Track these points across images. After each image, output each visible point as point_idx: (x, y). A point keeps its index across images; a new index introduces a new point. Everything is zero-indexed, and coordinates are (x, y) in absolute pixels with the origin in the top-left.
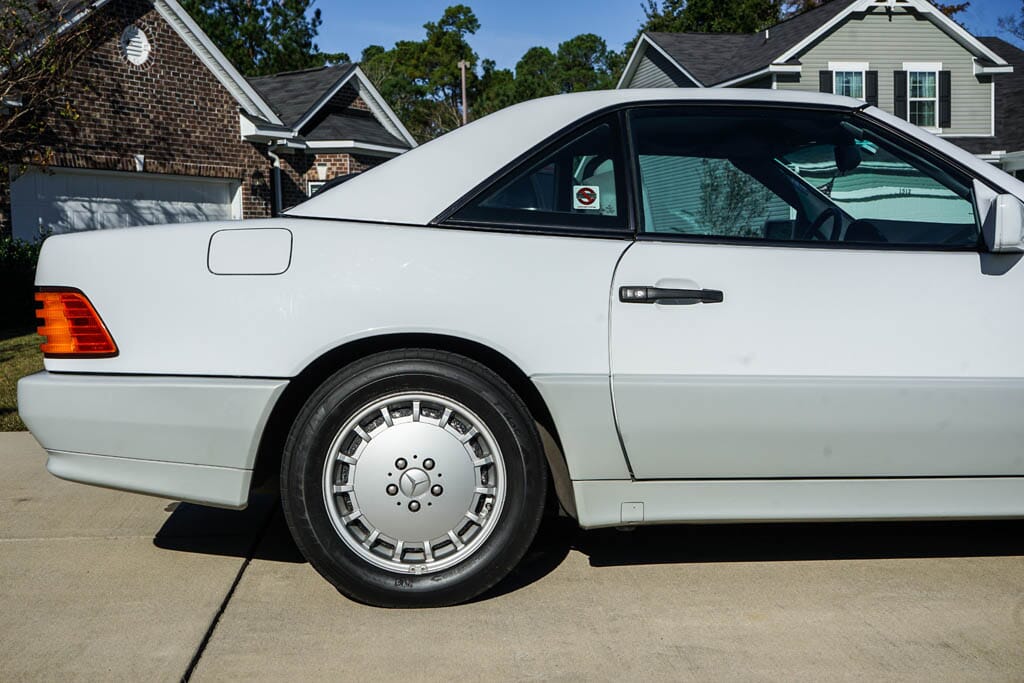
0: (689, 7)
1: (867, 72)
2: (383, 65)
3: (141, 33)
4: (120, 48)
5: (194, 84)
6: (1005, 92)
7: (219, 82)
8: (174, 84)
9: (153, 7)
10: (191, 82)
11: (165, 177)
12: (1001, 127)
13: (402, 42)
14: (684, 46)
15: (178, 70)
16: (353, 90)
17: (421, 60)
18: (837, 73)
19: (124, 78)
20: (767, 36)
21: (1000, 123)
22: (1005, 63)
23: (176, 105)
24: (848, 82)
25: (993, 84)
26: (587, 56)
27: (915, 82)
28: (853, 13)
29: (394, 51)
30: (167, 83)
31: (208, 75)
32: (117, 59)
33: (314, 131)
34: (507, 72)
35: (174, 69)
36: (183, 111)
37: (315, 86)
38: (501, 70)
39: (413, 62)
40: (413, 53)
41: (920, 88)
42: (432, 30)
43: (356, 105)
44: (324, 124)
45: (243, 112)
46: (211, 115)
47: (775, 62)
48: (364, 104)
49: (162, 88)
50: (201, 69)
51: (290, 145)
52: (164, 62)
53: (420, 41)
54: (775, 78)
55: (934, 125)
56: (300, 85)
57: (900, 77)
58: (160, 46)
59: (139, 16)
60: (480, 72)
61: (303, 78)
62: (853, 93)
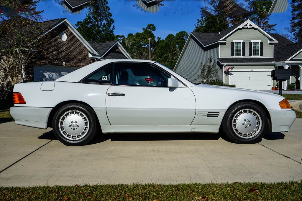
0: (206, 25)
1: (242, 42)
2: (132, 38)
3: (65, 34)
4: (60, 37)
5: (78, 46)
6: (277, 47)
7: (84, 45)
8: (73, 46)
9: (68, 28)
11: (70, 67)
12: (275, 56)
13: (137, 33)
14: (200, 36)
15: (74, 42)
16: (117, 46)
17: (142, 37)
18: (235, 43)
19: (61, 44)
20: (220, 34)
21: (275, 55)
22: (276, 40)
23: (73, 50)
24: (238, 45)
25: (273, 46)
26: (183, 36)
27: (254, 45)
28: (239, 28)
29: (135, 35)
30: (71, 45)
32: (59, 40)
33: (107, 56)
36: (75, 52)
37: (107, 46)
38: (162, 40)
39: (140, 38)
40: (140, 36)
41: (255, 46)
42: (144, 30)
43: (118, 50)
44: (110, 54)
45: (89, 52)
46: (81, 53)
47: (220, 40)
48: (120, 50)
49: (70, 47)
50: (79, 42)
52: (70, 41)
53: (142, 32)
54: (220, 44)
55: (259, 55)
57: (250, 44)
58: (70, 37)
59: (65, 30)
60: (156, 40)
61: (105, 43)
62: (239, 47)
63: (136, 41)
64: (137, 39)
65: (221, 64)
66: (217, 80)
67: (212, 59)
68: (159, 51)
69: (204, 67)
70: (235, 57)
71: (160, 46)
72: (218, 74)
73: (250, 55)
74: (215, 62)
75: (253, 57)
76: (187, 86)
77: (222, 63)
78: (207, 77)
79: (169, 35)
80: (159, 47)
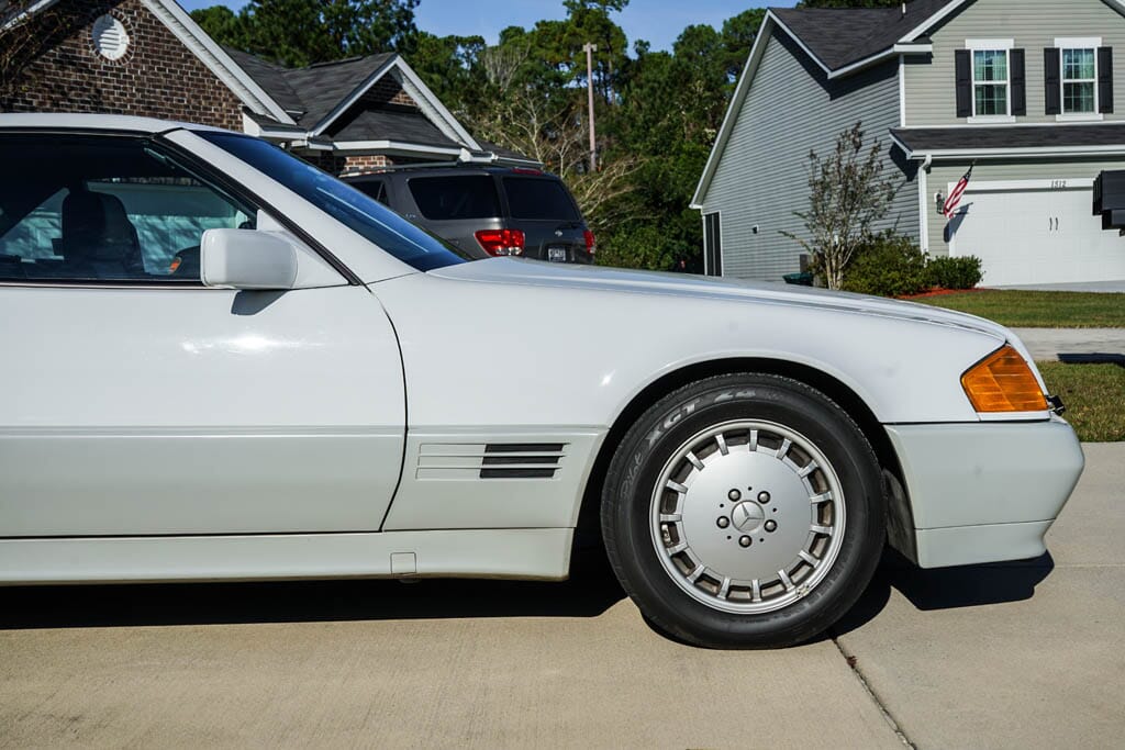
1: (1011, 51)
2: (518, 48)
3: (117, 24)
4: (91, 42)
5: (185, 80)
7: (216, 78)
8: (159, 81)
10: (180, 78)
13: (543, 22)
14: (813, 24)
15: (164, 64)
16: (396, 82)
17: (563, 42)
18: (976, 52)
19: (96, 75)
20: (904, 11)
23: (163, 104)
24: (990, 62)
27: (1070, 61)
29: (533, 33)
30: (149, 80)
31: (203, 70)
32: (87, 54)
33: (346, 129)
34: (665, 55)
35: (159, 63)
36: (171, 111)
37: (348, 79)
38: (657, 51)
39: (555, 44)
40: (554, 35)
41: (1077, 67)
42: (573, 8)
43: (399, 100)
44: (356, 122)
45: (247, 110)
46: (206, 114)
47: (903, 40)
48: (409, 98)
49: (143, 85)
50: (193, 63)
51: (312, 146)
52: (146, 55)
53: (563, 20)
54: (902, 59)
55: (1093, 110)
56: (333, 78)
57: (1051, 55)
58: (143, 38)
59: (114, 4)
60: (632, 54)
61: (339, 69)
62: (995, 75)
63: (537, 61)
64: (543, 52)
65: (908, 158)
66: (889, 232)
67: (860, 135)
68: (644, 105)
69: (825, 173)
70: (977, 121)
71: (648, 81)
72: (897, 206)
73: (1052, 109)
74: (876, 150)
75: (1065, 118)
76: (353, 280)
77: (915, 153)
78: (843, 221)
79: (691, 27)
80: (640, 86)
